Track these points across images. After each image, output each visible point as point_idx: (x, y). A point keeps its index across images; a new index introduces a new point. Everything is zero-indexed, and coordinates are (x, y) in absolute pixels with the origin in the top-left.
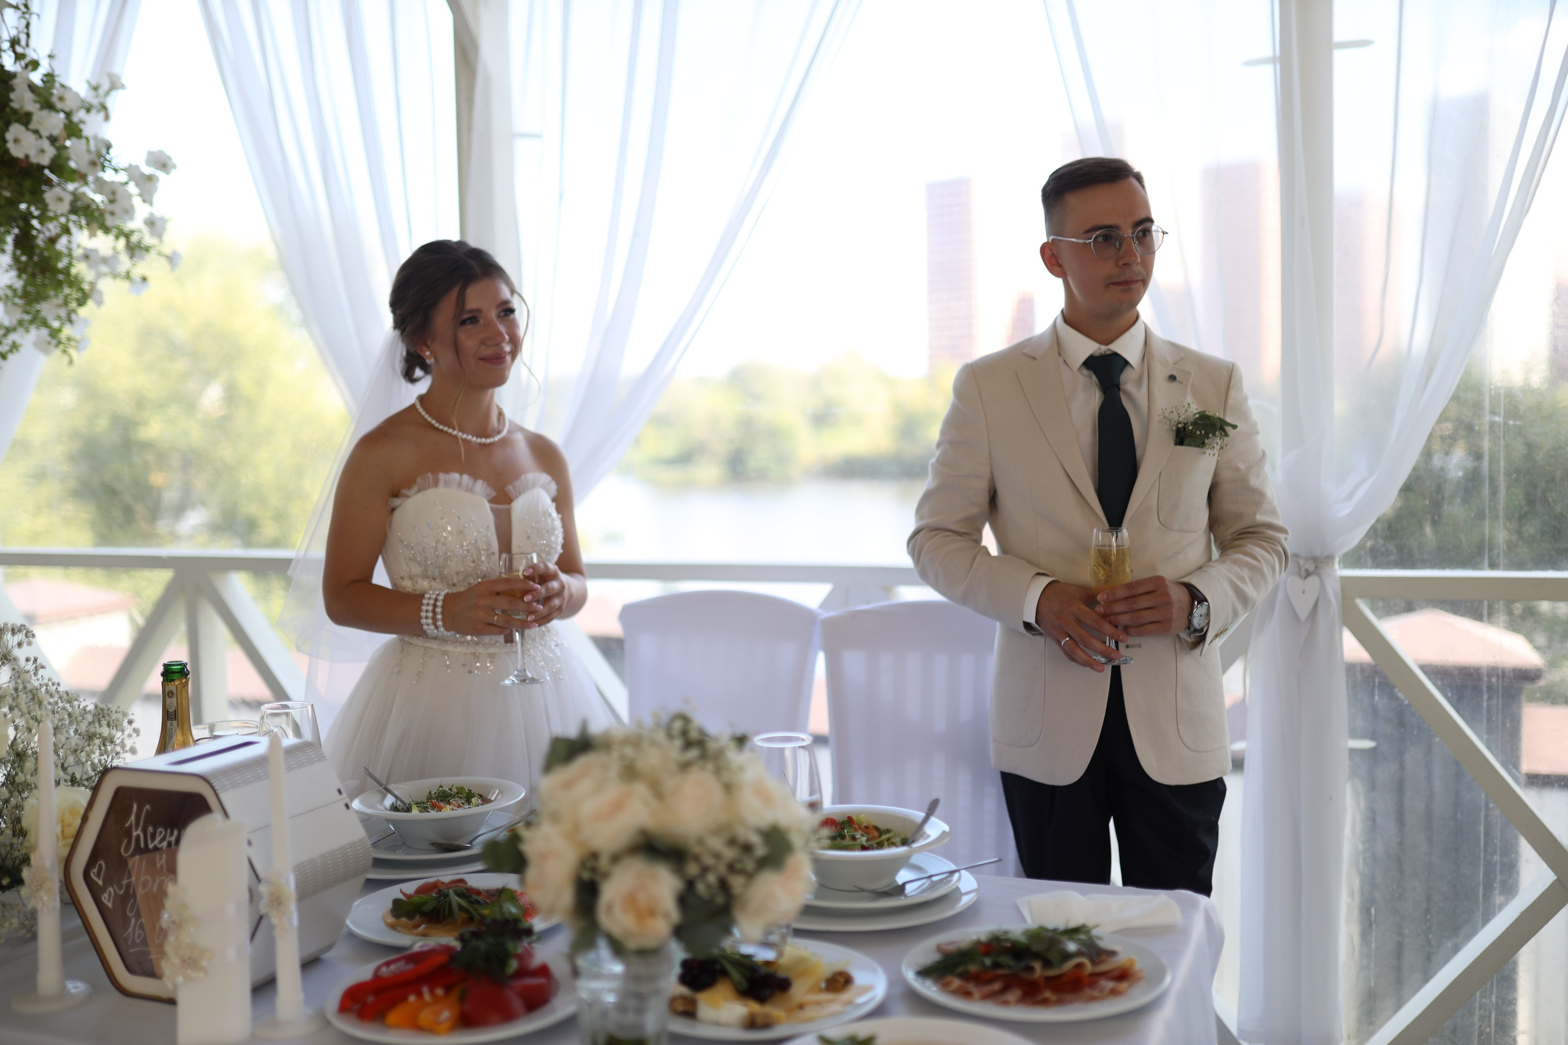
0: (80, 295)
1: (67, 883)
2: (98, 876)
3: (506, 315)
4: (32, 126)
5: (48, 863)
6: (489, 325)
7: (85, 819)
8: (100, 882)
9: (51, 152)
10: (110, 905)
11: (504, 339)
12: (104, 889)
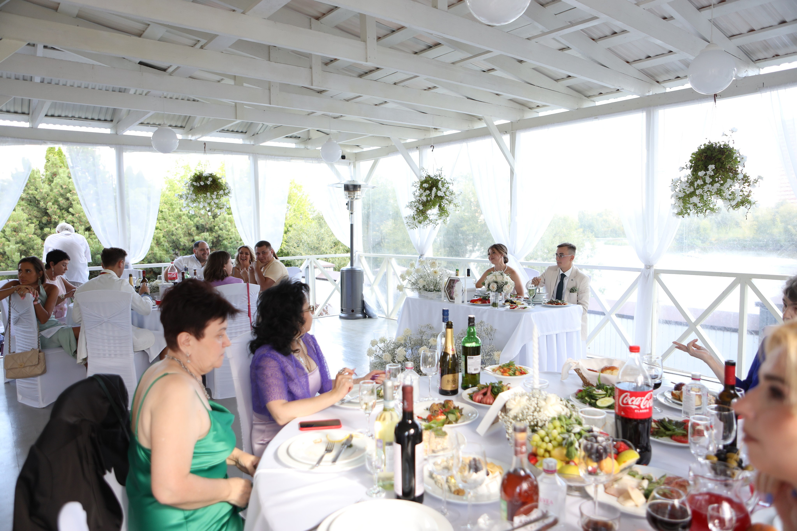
2: (448, 289)
7: (447, 283)
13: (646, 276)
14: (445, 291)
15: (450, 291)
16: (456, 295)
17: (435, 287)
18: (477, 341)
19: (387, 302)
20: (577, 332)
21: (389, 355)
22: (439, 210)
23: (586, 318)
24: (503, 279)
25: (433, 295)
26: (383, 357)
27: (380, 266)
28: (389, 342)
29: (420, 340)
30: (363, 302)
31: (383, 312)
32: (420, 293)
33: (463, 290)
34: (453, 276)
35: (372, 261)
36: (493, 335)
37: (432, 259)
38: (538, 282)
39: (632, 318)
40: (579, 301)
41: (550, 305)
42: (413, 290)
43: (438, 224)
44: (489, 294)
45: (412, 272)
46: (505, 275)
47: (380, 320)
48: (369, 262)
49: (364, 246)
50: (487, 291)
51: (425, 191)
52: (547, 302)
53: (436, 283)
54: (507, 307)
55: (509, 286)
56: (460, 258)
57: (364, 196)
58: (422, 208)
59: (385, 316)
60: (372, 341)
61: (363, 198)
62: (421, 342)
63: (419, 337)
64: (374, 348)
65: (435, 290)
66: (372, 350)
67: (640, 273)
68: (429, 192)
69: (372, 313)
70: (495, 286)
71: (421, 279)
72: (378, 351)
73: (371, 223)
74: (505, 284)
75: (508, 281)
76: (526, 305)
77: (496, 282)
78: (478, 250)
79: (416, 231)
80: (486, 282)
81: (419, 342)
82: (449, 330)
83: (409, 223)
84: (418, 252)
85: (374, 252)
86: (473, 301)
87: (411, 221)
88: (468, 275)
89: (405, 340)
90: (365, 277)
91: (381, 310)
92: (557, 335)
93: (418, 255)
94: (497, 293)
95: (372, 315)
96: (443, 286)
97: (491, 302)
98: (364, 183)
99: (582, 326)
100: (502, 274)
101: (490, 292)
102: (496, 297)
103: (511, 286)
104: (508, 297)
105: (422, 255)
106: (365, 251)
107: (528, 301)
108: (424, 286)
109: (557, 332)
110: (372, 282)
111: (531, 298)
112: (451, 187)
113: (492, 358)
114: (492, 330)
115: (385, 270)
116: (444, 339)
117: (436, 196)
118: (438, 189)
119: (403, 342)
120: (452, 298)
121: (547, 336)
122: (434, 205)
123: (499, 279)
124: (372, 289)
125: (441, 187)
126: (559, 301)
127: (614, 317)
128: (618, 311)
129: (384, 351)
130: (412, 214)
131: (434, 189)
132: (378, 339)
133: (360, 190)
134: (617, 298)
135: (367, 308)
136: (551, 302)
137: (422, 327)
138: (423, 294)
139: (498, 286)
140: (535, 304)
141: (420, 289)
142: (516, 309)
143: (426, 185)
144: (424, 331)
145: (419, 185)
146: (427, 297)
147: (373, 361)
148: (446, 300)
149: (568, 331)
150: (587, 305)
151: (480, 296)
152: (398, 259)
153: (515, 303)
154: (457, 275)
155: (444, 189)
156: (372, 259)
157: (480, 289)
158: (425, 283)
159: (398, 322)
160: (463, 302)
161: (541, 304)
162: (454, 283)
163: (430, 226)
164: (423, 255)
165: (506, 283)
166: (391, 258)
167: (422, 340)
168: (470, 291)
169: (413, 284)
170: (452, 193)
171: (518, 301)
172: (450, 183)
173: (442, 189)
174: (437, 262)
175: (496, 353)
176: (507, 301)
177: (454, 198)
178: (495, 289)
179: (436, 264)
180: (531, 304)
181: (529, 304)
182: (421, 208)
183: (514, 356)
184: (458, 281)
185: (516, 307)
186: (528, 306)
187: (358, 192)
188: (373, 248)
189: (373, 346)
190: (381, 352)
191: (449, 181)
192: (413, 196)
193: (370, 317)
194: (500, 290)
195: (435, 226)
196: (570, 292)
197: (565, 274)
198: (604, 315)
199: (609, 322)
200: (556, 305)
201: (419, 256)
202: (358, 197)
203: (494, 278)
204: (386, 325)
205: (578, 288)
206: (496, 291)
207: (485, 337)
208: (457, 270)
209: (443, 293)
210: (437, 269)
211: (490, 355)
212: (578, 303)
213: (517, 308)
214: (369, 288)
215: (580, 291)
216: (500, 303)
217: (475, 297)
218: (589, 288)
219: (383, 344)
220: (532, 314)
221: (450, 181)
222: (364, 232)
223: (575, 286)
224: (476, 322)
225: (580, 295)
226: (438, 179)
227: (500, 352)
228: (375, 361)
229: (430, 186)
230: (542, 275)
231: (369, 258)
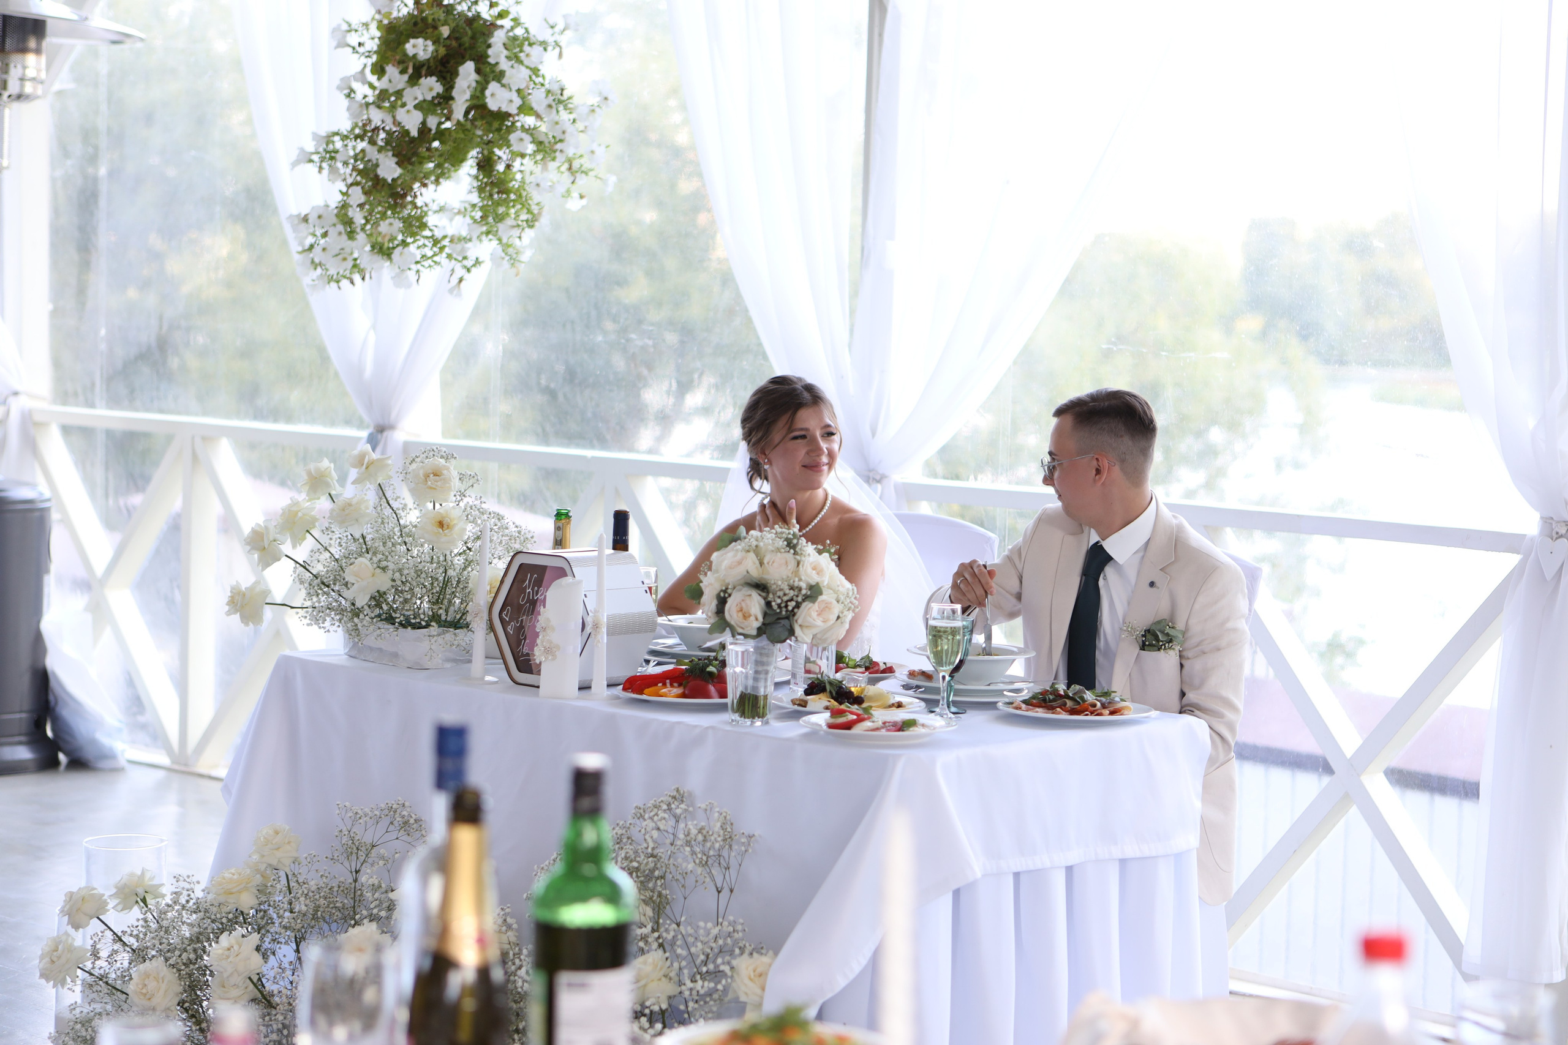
0: (529, 216)
1: (490, 620)
2: (506, 616)
3: (828, 436)
4: (504, 81)
5: (482, 603)
6: (814, 440)
7: (502, 582)
8: (508, 619)
9: (518, 102)
10: (512, 632)
11: (823, 452)
12: (509, 623)
13: (1549, 574)
14: (491, 628)
15: (520, 629)
16: (548, 651)
17: (436, 602)
18: (613, 895)
19: (182, 684)
20: (1179, 858)
21: (170, 975)
22: (481, 190)
23: (1230, 786)
24: (796, 573)
25: (425, 645)
26: (131, 988)
27: (147, 479)
28: (168, 900)
29: (343, 890)
30: (42, 680)
31: (156, 736)
32: (354, 633)
33: (589, 620)
34: (542, 546)
35: (101, 453)
36: (733, 863)
37: (432, 451)
38: (980, 591)
39: (1468, 790)
40: (1191, 696)
41: (1040, 713)
42: (317, 616)
43: (477, 262)
44: (723, 646)
45: (313, 521)
46: (809, 549)
47: (139, 780)
48: (82, 461)
49: (57, 363)
50: (711, 631)
51: (414, 80)
52: (1025, 695)
53: (447, 582)
54: (813, 718)
55: (827, 607)
56: (589, 453)
57: (63, 81)
58: (398, 172)
59: (165, 760)
60: (70, 896)
61: (60, 93)
62: (348, 902)
63: (342, 873)
64: (81, 939)
65: (435, 618)
66: (71, 949)
67: (1513, 559)
68: (439, 88)
69: (94, 742)
70: (755, 604)
71: (364, 561)
72: (104, 954)
73: (104, 239)
74: (806, 598)
75: (824, 581)
76: (913, 707)
77: (761, 587)
78: (705, 411)
79: (356, 292)
80: (710, 585)
81: (341, 900)
82: (466, 836)
83: (317, 255)
84: (362, 412)
85: (114, 402)
86: (637, 685)
87: (337, 240)
88: (620, 542)
89: (262, 890)
90: (58, 542)
91: (143, 727)
92: (1069, 870)
93: (361, 425)
94: (764, 641)
95: (89, 754)
96: (481, 598)
97: (733, 690)
98: (65, 12)
99: (1206, 826)
100: (791, 545)
101: (726, 637)
102: (761, 665)
103: (837, 609)
104: (826, 667)
105: (380, 431)
106: (63, 396)
107: (928, 690)
108: (378, 599)
109: (1073, 857)
110: (99, 569)
111: (945, 671)
112: (551, 67)
113: (726, 990)
114: (729, 839)
115: (177, 504)
116: (436, 885)
117: (478, 106)
118: (488, 73)
119: (247, 901)
120: (526, 665)
121: (1017, 875)
122: (455, 158)
123: (778, 571)
124: (99, 611)
125: (504, 65)
126: (1089, 696)
127: (1378, 786)
128: (1397, 756)
129: (139, 955)
130: (335, 200)
131: (467, 72)
132: (105, 886)
133: (38, 51)
134: (1396, 687)
135: (65, 713)
136: (1046, 700)
137: (356, 817)
138: (371, 641)
139: (768, 604)
140: (960, 708)
141: (356, 613)
142: (857, 730)
143: (420, 48)
144: (368, 839)
145: (373, 45)
146: (393, 658)
147: (73, 1008)
148: (496, 676)
149: (1131, 850)
150: (1229, 715)
151: (678, 658)
152: (252, 446)
153: (858, 700)
154: (559, 543)
155: (517, 76)
156: (101, 439)
157: (680, 620)
158: (383, 582)
159: (226, 789)
160: (584, 687)
161: (992, 705)
162: (539, 583)
163: (432, 277)
164: (392, 427)
165: (814, 592)
166: (209, 437)
167: (355, 894)
168: (622, 628)
169: (320, 584)
170: (559, 100)
171: (871, 690)
172: (544, 45)
173: (509, 73)
174: (453, 470)
175: (745, 965)
176: (815, 688)
177: (570, 129)
178: (754, 624)
179: (447, 481)
180: (943, 703)
181: (931, 705)
182: (389, 169)
183: (841, 983)
184: (561, 573)
185: (860, 720)
186: (924, 718)
187: (31, 59)
188: (109, 380)
189: (76, 927)
190: (124, 958)
191: (538, 31)
192: (345, 102)
193: (79, 764)
194: (778, 630)
195: (460, 272)
196: (1143, 647)
197: (1109, 546)
198: (1328, 769)
199: (1354, 811)
200: (1073, 712)
201: (364, 434)
202: (28, 88)
203: (751, 566)
204: (169, 811)
205: (1180, 625)
206: (761, 631)
207: (690, 881)
208: (562, 517)
209: (479, 638)
210: (449, 506)
211: (716, 975)
212: (1185, 708)
213: (868, 724)
214: (79, 601)
215: (1193, 641)
216: (784, 698)
217: (654, 660)
218: (1243, 625)
219: (136, 914)
220: (944, 761)
221: (544, 34)
222: (57, 291)
223: (1163, 612)
224: (610, 792)
225: (1195, 666)
226: (478, 16)
227: (765, 959)
228: (87, 1009)
229: (442, 51)
230: (1009, 558)
231: (86, 432)
